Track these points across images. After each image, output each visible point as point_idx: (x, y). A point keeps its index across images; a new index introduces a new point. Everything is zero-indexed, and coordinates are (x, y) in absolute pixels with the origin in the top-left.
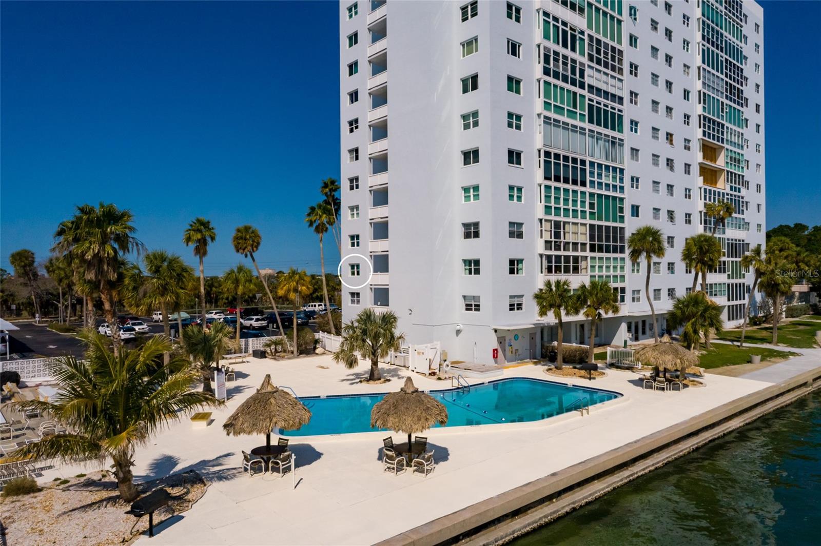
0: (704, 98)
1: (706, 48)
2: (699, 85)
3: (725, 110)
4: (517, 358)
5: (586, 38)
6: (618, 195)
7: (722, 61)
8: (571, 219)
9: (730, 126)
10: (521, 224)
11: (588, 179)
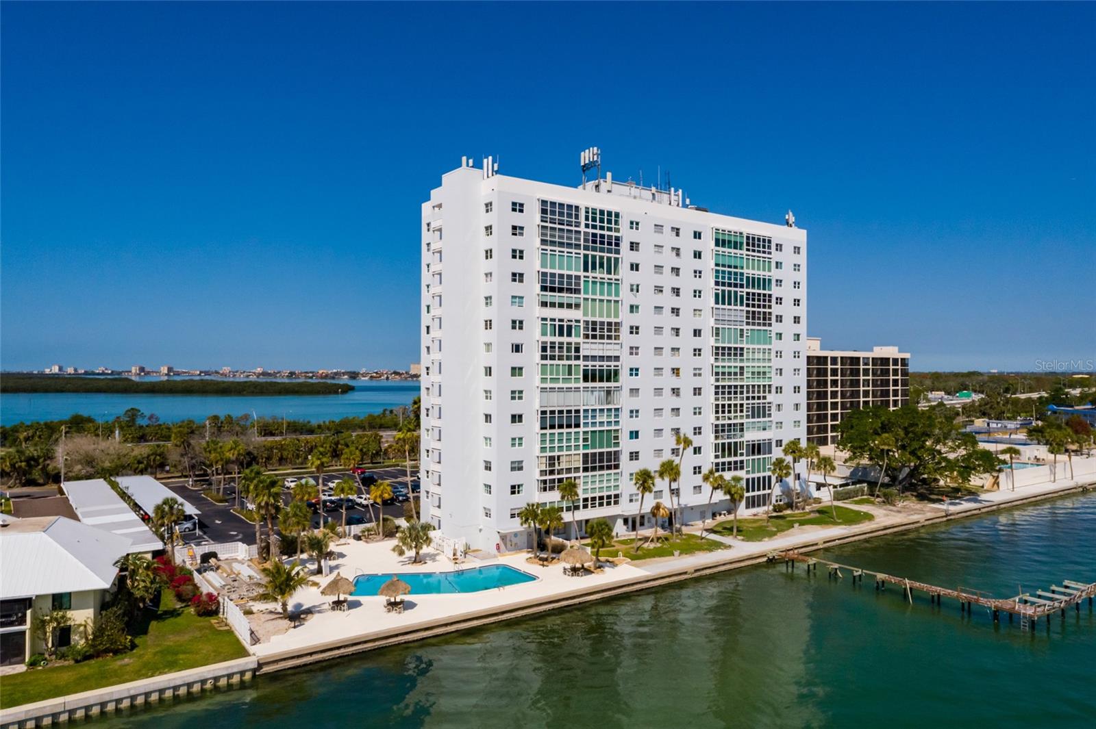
0: (717, 332)
1: (720, 292)
2: (712, 322)
3: (745, 335)
4: (517, 548)
5: (582, 325)
6: (613, 427)
7: (742, 297)
8: (565, 453)
9: (751, 346)
10: (522, 461)
11: (582, 421)
